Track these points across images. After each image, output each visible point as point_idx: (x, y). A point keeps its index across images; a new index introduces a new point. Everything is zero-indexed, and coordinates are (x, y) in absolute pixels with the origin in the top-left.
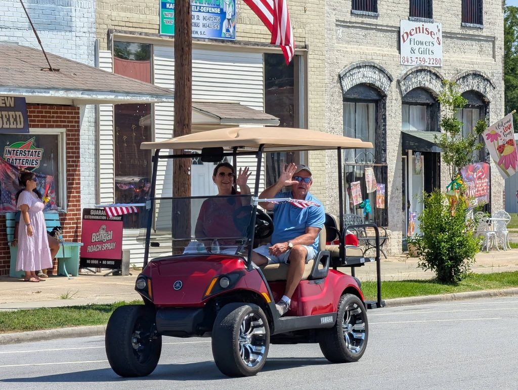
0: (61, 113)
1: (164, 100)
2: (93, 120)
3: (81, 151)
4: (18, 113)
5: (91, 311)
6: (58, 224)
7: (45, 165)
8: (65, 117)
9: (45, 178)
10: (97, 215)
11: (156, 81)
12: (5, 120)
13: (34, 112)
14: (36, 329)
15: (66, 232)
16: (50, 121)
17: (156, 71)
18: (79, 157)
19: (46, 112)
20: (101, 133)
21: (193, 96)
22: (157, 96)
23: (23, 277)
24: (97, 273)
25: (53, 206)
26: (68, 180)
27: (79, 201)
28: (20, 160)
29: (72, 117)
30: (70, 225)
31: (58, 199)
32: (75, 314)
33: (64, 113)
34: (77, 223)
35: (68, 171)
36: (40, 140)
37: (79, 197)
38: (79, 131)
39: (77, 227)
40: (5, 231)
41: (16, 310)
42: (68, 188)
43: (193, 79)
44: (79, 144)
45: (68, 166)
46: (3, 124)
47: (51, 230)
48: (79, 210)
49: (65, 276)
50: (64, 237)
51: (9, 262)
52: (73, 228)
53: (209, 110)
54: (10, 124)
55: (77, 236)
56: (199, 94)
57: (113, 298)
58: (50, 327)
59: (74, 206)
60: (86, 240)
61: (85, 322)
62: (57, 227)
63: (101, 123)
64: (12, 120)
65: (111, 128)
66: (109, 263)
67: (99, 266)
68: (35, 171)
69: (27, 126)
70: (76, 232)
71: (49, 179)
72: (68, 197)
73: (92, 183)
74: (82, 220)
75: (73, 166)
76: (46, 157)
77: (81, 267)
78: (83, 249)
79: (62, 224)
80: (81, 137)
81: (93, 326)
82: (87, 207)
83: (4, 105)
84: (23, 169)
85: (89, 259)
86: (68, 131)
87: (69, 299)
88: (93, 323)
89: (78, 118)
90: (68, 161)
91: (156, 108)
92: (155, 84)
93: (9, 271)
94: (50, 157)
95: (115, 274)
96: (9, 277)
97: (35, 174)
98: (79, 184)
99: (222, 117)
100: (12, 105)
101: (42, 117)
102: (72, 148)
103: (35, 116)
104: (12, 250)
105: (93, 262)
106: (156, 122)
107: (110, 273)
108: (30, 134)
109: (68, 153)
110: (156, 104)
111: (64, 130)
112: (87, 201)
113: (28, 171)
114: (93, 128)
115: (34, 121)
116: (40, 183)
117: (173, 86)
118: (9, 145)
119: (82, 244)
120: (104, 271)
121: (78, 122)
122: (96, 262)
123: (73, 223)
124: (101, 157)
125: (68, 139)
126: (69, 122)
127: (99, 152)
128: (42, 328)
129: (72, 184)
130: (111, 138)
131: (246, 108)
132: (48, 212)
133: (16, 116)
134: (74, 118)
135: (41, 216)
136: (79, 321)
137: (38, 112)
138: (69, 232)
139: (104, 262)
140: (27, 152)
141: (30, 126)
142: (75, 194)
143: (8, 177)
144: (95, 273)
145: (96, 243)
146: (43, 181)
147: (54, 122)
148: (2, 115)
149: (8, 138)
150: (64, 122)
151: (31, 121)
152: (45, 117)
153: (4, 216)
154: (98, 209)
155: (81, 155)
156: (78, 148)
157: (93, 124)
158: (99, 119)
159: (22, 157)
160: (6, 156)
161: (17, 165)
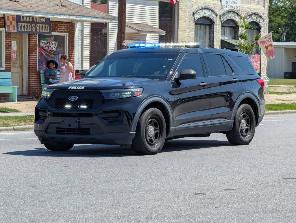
1: (113, 21)
3: (75, 43)
4: (47, 25)
7: (59, 49)
8: (68, 28)
9: (58, 55)
11: (110, 12)
12: (41, 28)
13: (54, 25)
16: (61, 29)
17: (110, 8)
18: (74, 46)
19: (59, 25)
20: (84, 35)
21: (126, 20)
22: (110, 19)
28: (47, 46)
29: (71, 28)
33: (68, 26)
35: (69, 52)
36: (56, 38)
37: (74, 64)
38: (74, 34)
40: (40, 78)
43: (127, 12)
44: (74, 40)
45: (69, 50)
46: (40, 30)
53: (133, 27)
54: (43, 30)
56: (129, 20)
63: (84, 31)
64: (44, 28)
65: (89, 33)
68: (54, 52)
69: (51, 31)
73: (80, 58)
74: (75, 75)
75: (71, 50)
76: (59, 46)
80: (75, 37)
82: (77, 69)
83: (40, 21)
84: (49, 51)
86: (70, 34)
89: (74, 28)
90: (69, 48)
91: (109, 25)
92: (109, 14)
94: (61, 46)
97: (54, 53)
98: (74, 58)
99: (139, 30)
100: (44, 21)
101: (58, 27)
102: (71, 42)
103: (54, 27)
104: (43, 87)
106: (109, 31)
108: (52, 35)
109: (69, 44)
110: (109, 23)
111: (67, 34)
112: (77, 66)
113: (51, 52)
114: (80, 33)
115: (54, 29)
116: (56, 57)
117: (117, 15)
118: (42, 40)
121: (74, 30)
124: (84, 46)
125: (69, 38)
126: (70, 30)
127: (83, 44)
129: (71, 58)
130: (89, 38)
131: (150, 26)
134: (72, 28)
137: (56, 25)
140: (50, 43)
141: (52, 31)
143: (42, 54)
146: (58, 57)
147: (63, 30)
148: (39, 26)
149: (42, 37)
150: (68, 30)
151: (53, 29)
152: (59, 27)
153: (40, 72)
154: (83, 70)
155: (75, 45)
156: (74, 42)
157: (81, 32)
158: (83, 29)
159: (48, 45)
160: (41, 45)
161: (46, 49)
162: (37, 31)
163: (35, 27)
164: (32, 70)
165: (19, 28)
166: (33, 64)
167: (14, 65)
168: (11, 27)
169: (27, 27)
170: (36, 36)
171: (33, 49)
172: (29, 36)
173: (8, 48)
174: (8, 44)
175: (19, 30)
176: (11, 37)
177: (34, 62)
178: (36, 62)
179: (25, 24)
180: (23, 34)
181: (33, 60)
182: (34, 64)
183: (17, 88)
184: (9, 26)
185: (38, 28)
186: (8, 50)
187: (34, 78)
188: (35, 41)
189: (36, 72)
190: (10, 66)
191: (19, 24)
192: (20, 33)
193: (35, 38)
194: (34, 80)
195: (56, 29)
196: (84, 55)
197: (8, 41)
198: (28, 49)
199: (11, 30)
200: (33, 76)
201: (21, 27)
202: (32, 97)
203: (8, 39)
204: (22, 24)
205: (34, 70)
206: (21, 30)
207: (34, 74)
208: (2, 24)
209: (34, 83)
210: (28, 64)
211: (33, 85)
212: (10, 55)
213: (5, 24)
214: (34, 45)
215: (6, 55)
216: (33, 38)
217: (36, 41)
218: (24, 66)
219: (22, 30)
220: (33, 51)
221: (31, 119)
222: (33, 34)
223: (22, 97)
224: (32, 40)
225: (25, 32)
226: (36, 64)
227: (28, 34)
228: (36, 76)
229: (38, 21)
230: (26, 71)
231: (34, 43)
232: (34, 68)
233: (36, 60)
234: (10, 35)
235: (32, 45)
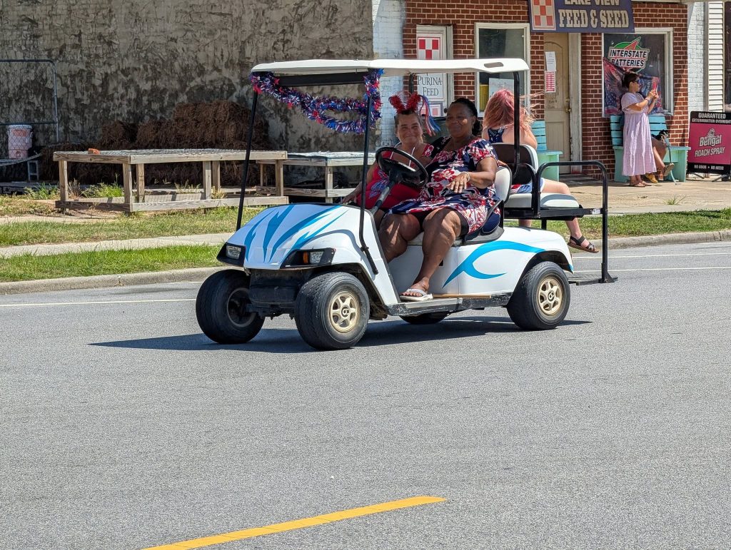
0: (668, 11)
2: (702, 18)
3: (689, 51)
4: (624, 12)
5: (700, 217)
6: (664, 127)
7: (651, 66)
8: (672, 16)
9: (651, 79)
10: (705, 118)
12: (610, 19)
13: (639, 10)
14: (643, 234)
15: (673, 136)
16: (656, 20)
18: (686, 58)
19: (652, 11)
20: (710, 32)
23: (628, 181)
24: (705, 179)
25: (659, 109)
26: (675, 81)
27: (686, 104)
28: (625, 60)
29: (680, 16)
30: (677, 129)
31: (664, 101)
32: (683, 220)
33: (671, 11)
34: (684, 127)
35: (675, 72)
36: (646, 41)
37: (687, 99)
38: (686, 30)
39: (684, 131)
40: (610, 134)
41: (621, 215)
42: (675, 90)
44: (686, 44)
45: (675, 67)
46: (608, 23)
47: (656, 134)
48: (687, 113)
49: (672, 181)
50: (671, 141)
51: (614, 166)
52: (680, 131)
54: (615, 23)
55: (684, 140)
57: (722, 204)
58: (656, 233)
59: (681, 108)
60: (694, 144)
61: (693, 229)
62: (663, 131)
63: (710, 21)
64: (617, 19)
65: (721, 27)
66: (717, 168)
67: (707, 171)
68: (640, 72)
69: (632, 26)
70: (683, 136)
71: (655, 80)
72: (675, 99)
73: (700, 85)
74: (689, 124)
75: (680, 67)
76: (652, 58)
77: (688, 173)
78: (691, 154)
79: (668, 127)
80: (689, 37)
81: (701, 233)
82: (695, 110)
83: (609, 4)
84: (628, 71)
85: (696, 164)
86: (676, 30)
87: (677, 204)
88: (702, 229)
89: (686, 16)
90: (675, 62)
93: (613, 175)
94: (656, 58)
95: (724, 180)
96: (614, 181)
97: (640, 75)
98: (686, 85)
100: (617, 4)
101: (648, 15)
102: (679, 48)
103: (640, 15)
104: (617, 154)
105: (701, 167)
107: (719, 179)
108: (636, 33)
109: (674, 53)
111: (670, 29)
112: (694, 103)
113: (634, 73)
114: (701, 27)
115: (640, 20)
116: (646, 84)
118: (614, 45)
119: (690, 149)
120: (713, 176)
121: (686, 21)
122: (705, 167)
123: (680, 127)
124: (710, 57)
125: (675, 39)
126: (676, 21)
127: (707, 52)
128: (648, 234)
129: (679, 85)
130: (721, 37)
132: (654, 115)
133: (621, 14)
134: (681, 16)
135: (646, 119)
136: (687, 227)
137: (644, 11)
138: (676, 136)
139: (713, 168)
140: (632, 53)
141: (635, 25)
142: (682, 97)
143: (613, 78)
144: (703, 178)
145: (704, 147)
146: (649, 83)
147: (661, 20)
148: (607, 14)
149: (613, 38)
150: (671, 20)
151: (637, 20)
152: (651, 16)
153: (609, 119)
154: (707, 113)
155: (689, 56)
156: (686, 48)
157: (702, 23)
158: (707, 17)
159: (626, 58)
160: (611, 57)
161: (622, 66)
162: (602, 25)
163: (597, 16)
164: (592, 115)
165: (561, 22)
166: (593, 101)
167: (551, 105)
168: (543, 19)
169: (579, 18)
170: (600, 39)
171: (592, 67)
172: (583, 38)
173: (538, 67)
174: (538, 57)
175: (562, 25)
176: (542, 43)
177: (596, 96)
178: (601, 96)
179: (575, 12)
180: (570, 34)
181: (593, 91)
182: (596, 101)
183: (558, 156)
184: (538, 18)
185: (603, 19)
186: (538, 72)
187: (597, 134)
188: (596, 48)
189: (600, 120)
190: (543, 107)
191: (561, 11)
192: (564, 32)
193: (596, 43)
194: (596, 139)
195: (645, 20)
196: (710, 77)
197: (538, 53)
198: (583, 68)
199: (543, 26)
200: (594, 129)
201: (565, 18)
202: (591, 176)
203: (537, 48)
204: (568, 11)
205: (596, 115)
206: (565, 26)
207: (597, 125)
208: (524, 13)
209: (597, 144)
210: (583, 101)
211: (594, 148)
212: (543, 82)
213: (529, 13)
214: (596, 58)
215: (532, 82)
216: (593, 43)
217: (600, 48)
218: (573, 106)
219: (569, 25)
220: (593, 72)
221: (591, 227)
222: (593, 34)
223: (569, 177)
224: (591, 48)
225: (574, 30)
226: (601, 101)
227: (582, 34)
228: (601, 129)
229: (602, 4)
230: (579, 117)
231: (595, 53)
232: (596, 110)
233: (601, 91)
234: (542, 38)
235: (591, 58)
